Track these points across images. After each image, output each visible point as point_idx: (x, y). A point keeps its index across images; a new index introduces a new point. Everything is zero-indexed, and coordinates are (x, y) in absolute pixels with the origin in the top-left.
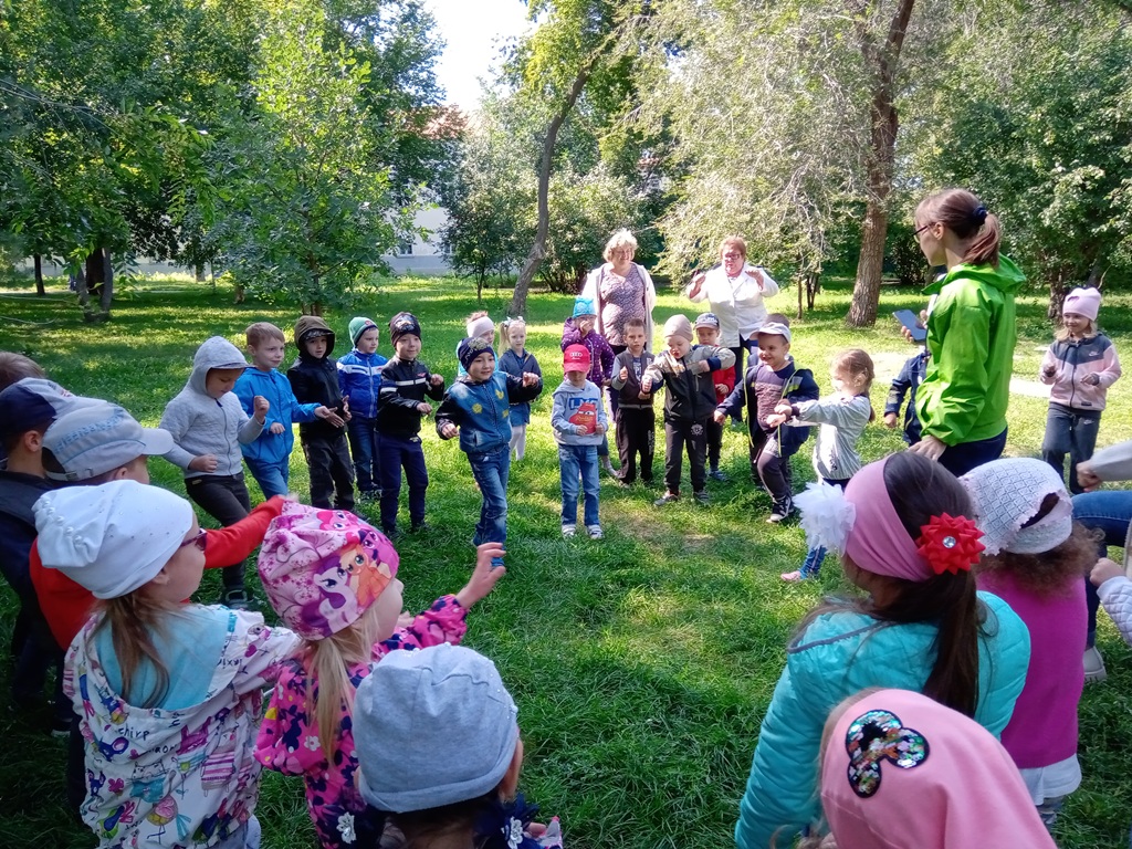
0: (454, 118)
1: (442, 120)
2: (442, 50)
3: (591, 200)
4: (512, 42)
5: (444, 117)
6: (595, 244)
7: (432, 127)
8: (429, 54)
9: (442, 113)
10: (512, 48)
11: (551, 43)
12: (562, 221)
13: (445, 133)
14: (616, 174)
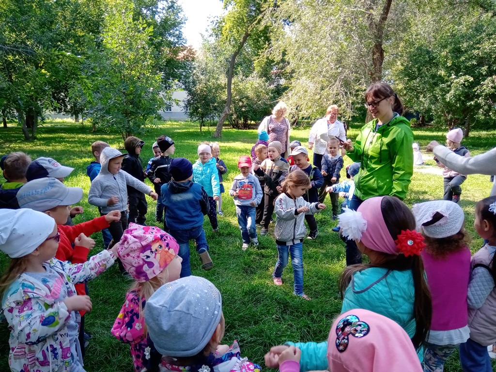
0: (190, 51)
1: (185, 52)
2: (185, 21)
3: (250, 88)
4: (216, 19)
5: (186, 51)
6: (252, 107)
7: (181, 55)
8: (180, 23)
9: (185, 49)
10: (216, 21)
11: (233, 19)
12: (237, 97)
13: (186, 58)
14: (260, 77)
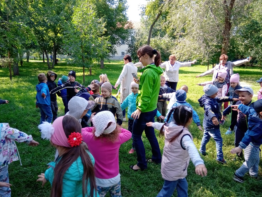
0: (131, 24)
2: (128, 8)
3: (163, 43)
4: (143, 6)
5: (128, 24)
6: (163, 54)
9: (128, 23)
10: (143, 7)
